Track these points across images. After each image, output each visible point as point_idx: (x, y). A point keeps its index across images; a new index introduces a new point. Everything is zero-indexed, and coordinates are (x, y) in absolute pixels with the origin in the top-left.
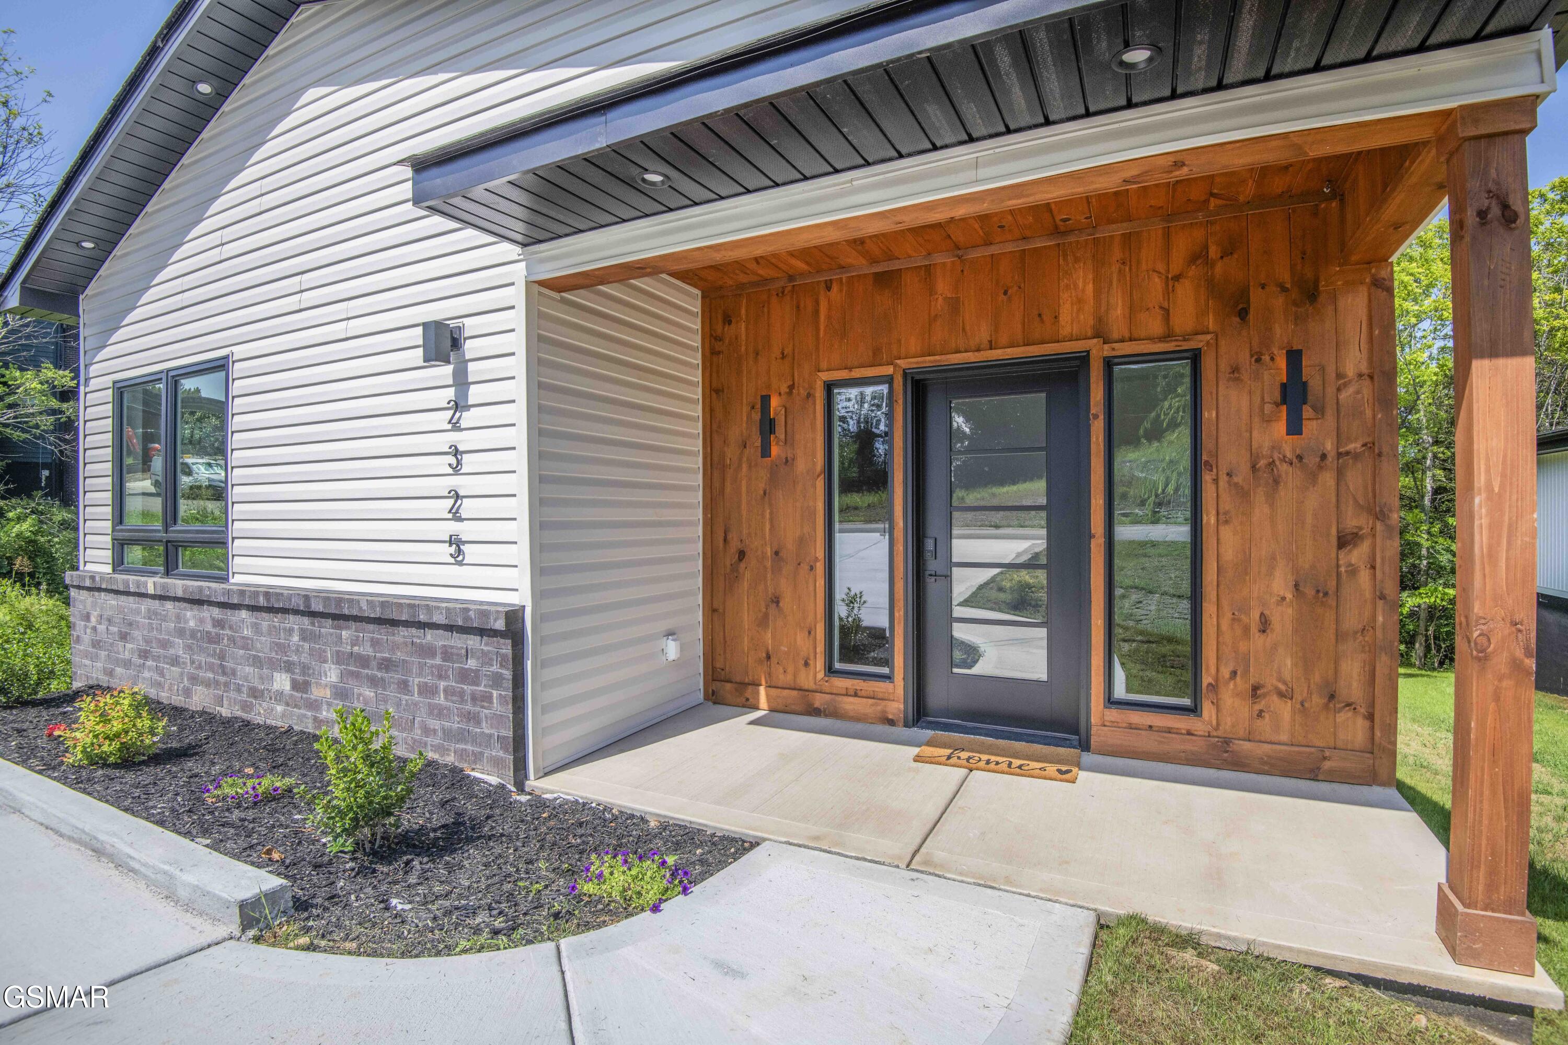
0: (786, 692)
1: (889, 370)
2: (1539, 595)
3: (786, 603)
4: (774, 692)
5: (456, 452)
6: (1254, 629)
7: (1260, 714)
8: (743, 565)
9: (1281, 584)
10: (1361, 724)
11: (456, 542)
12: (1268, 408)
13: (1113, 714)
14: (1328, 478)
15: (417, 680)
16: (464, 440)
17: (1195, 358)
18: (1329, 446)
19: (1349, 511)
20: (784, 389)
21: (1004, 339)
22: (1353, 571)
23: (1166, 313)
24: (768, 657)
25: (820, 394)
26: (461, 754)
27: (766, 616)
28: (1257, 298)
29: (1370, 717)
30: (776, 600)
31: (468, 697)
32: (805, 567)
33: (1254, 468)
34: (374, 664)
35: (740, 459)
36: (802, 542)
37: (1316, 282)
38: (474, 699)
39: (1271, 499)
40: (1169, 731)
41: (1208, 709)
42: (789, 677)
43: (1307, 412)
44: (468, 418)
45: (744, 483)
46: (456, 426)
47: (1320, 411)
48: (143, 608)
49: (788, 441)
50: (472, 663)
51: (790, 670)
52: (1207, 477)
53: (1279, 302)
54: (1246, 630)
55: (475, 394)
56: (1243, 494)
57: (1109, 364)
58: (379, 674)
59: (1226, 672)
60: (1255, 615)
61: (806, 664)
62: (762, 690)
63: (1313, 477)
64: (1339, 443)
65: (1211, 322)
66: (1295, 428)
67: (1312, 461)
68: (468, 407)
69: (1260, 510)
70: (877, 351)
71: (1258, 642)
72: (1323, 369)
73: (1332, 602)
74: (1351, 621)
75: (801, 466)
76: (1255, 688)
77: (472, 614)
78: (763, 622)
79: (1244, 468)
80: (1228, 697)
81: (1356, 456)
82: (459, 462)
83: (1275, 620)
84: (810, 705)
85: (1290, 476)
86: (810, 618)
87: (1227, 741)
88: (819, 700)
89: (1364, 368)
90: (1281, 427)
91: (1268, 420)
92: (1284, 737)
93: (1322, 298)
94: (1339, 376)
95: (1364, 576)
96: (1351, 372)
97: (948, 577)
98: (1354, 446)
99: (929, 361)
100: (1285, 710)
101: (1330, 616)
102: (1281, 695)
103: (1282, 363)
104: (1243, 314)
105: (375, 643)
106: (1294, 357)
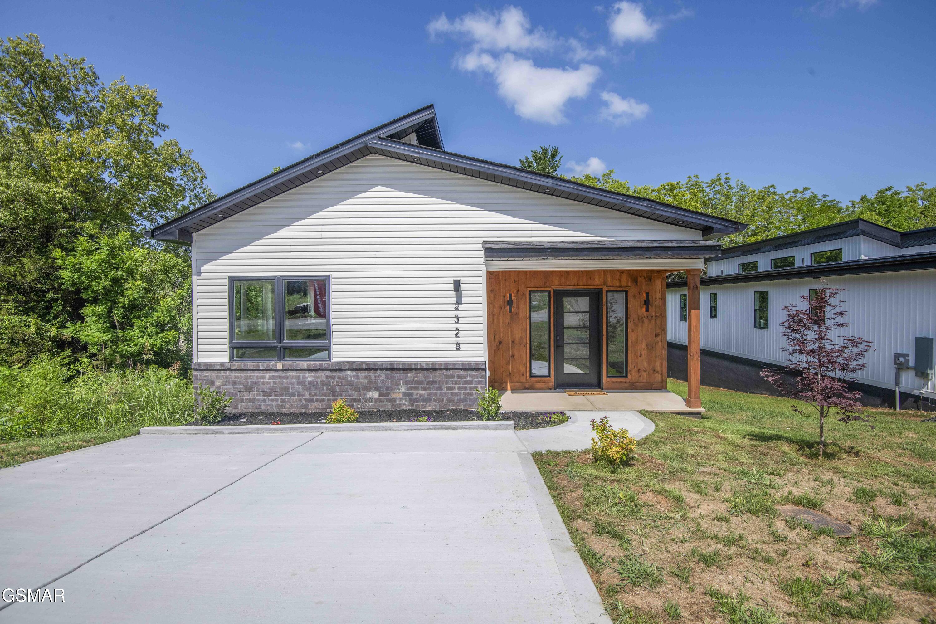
0: (517, 384)
1: (549, 289)
2: (701, 350)
3: (516, 357)
4: (513, 384)
5: (457, 317)
6: (639, 356)
7: (640, 376)
8: (501, 346)
9: (644, 346)
10: (660, 376)
11: (457, 344)
12: (642, 305)
13: (609, 379)
14: (653, 321)
15: (445, 386)
16: (460, 313)
17: (626, 292)
18: (653, 314)
19: (657, 329)
20: (515, 292)
21: (581, 283)
22: (658, 342)
23: (620, 281)
24: (510, 374)
25: (528, 294)
26: (465, 406)
27: (509, 361)
28: (639, 279)
29: (662, 374)
30: (513, 356)
31: (468, 389)
32: (522, 345)
33: (638, 319)
34: (425, 383)
35: (500, 313)
36: (521, 338)
37: (651, 276)
38: (470, 389)
39: (642, 326)
40: (621, 382)
41: (629, 376)
42: (517, 379)
43: (650, 306)
44: (461, 307)
45: (501, 321)
46: (456, 309)
47: (652, 306)
48: (267, 375)
49: (517, 307)
50: (469, 379)
51: (518, 377)
52: (629, 321)
53: (644, 281)
54: (637, 356)
55: (464, 300)
56: (636, 325)
57: (607, 292)
58: (427, 386)
59: (633, 367)
60: (639, 353)
61: (523, 375)
62: (509, 385)
63: (650, 321)
64: (655, 314)
65: (630, 284)
66: (647, 310)
67: (650, 318)
68: (462, 304)
69: (640, 328)
70: (545, 283)
71: (639, 359)
72: (652, 297)
73: (654, 349)
74: (658, 353)
75: (521, 315)
76: (639, 370)
77: (472, 364)
78: (508, 363)
79: (636, 319)
80: (633, 373)
81: (658, 317)
82: (458, 320)
83: (643, 355)
84: (525, 387)
85: (646, 321)
86: (524, 361)
87: (633, 383)
88: (527, 385)
89: (660, 297)
90: (644, 309)
91: (641, 308)
92: (645, 381)
93: (652, 281)
94: (655, 298)
95: (660, 343)
96: (658, 297)
97: (563, 347)
98: (658, 314)
99: (561, 287)
100: (645, 374)
101: (653, 352)
102: (644, 371)
103: (645, 295)
104: (636, 283)
105: (425, 377)
106: (647, 294)
